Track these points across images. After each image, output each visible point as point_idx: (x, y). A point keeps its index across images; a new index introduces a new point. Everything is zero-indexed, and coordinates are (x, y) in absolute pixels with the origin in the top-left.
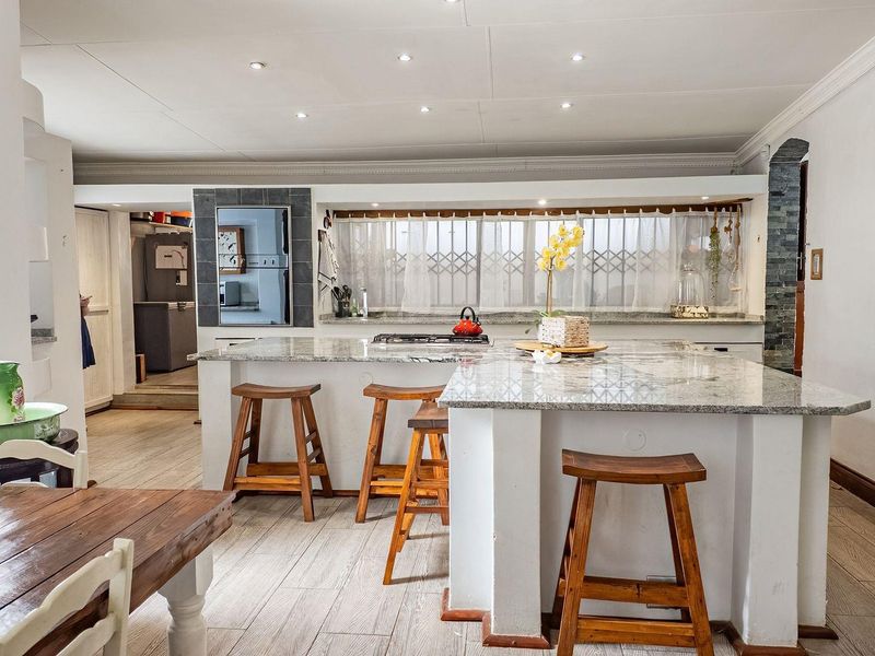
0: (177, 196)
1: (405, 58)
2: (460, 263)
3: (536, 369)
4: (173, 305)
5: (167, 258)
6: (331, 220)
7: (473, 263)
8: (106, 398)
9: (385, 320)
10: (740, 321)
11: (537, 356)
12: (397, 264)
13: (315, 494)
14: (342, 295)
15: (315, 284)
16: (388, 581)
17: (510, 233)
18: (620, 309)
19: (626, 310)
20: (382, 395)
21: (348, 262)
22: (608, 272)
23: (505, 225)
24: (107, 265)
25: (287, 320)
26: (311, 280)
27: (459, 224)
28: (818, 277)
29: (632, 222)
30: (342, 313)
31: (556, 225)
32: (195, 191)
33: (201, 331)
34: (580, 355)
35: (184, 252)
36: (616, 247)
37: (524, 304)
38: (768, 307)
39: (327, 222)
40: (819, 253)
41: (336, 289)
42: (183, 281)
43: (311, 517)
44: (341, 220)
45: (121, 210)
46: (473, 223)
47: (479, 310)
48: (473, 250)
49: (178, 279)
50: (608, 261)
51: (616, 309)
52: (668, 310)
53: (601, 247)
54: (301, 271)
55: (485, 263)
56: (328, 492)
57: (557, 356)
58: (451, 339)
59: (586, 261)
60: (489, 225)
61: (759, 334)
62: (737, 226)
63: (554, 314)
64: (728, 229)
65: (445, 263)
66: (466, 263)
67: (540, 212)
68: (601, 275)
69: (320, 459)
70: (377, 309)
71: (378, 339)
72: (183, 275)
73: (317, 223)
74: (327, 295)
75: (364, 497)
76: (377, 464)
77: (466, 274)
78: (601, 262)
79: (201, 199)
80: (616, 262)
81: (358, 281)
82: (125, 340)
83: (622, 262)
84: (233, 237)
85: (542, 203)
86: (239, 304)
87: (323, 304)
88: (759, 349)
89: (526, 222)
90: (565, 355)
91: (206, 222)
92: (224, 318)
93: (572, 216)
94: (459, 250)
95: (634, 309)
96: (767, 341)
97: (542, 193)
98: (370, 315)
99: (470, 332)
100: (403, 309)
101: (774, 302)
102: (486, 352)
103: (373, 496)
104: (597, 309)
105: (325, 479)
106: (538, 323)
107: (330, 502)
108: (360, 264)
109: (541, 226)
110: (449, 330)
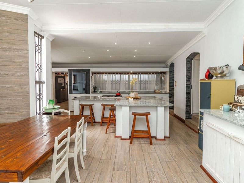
1: (108, 50)
2: (117, 82)
3: (129, 101)
4: (61, 90)
5: (60, 81)
7: (119, 82)
9: (103, 93)
10: (166, 93)
11: (129, 99)
12: (105, 82)
13: (93, 122)
14: (95, 88)
15: (90, 86)
16: (106, 133)
17: (126, 77)
19: (146, 91)
20: (104, 105)
21: (96, 82)
22: (143, 84)
23: (125, 75)
25: (85, 93)
27: (117, 75)
28: (176, 86)
29: (147, 75)
30: (95, 91)
31: (134, 76)
32: (69, 69)
33: (69, 95)
34: (137, 99)
35: (63, 79)
36: (144, 80)
37: (128, 90)
38: (170, 91)
39: (92, 75)
40: (176, 82)
41: (94, 87)
42: (63, 85)
43: (92, 125)
44: (95, 74)
46: (119, 75)
47: (120, 91)
48: (119, 80)
49: (62, 85)
50: (143, 82)
52: (153, 91)
53: (142, 79)
54: (88, 84)
55: (121, 82)
56: (95, 122)
57: (133, 99)
58: (115, 96)
59: (139, 82)
60: (122, 75)
61: (168, 95)
62: (165, 76)
63: (133, 92)
64: (163, 77)
65: (114, 82)
66: (118, 82)
67: (131, 73)
68: (142, 85)
69: (94, 116)
70: (101, 91)
71: (103, 96)
72: (63, 84)
73: (91, 75)
74: (92, 88)
75: (101, 123)
76: (103, 117)
77: (118, 84)
78: (142, 82)
79: (70, 71)
80: (145, 82)
81: (97, 86)
83: (146, 82)
85: (131, 72)
87: (91, 90)
88: (168, 98)
89: (129, 75)
90: (134, 99)
91: (70, 75)
92: (73, 92)
93: (137, 74)
94: (117, 80)
95: (148, 91)
96: (170, 96)
97: (131, 70)
98: (100, 92)
99: (118, 95)
100: (106, 91)
101: (171, 90)
102: (122, 98)
103: (103, 122)
104: (141, 91)
105: (94, 120)
106: (130, 93)
107: (95, 123)
108: (98, 82)
109: (131, 76)
110: (115, 95)
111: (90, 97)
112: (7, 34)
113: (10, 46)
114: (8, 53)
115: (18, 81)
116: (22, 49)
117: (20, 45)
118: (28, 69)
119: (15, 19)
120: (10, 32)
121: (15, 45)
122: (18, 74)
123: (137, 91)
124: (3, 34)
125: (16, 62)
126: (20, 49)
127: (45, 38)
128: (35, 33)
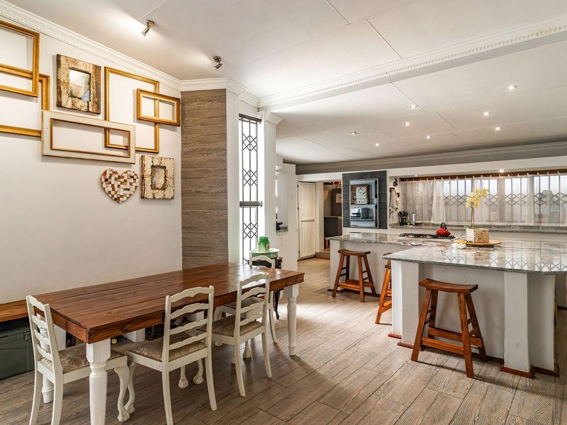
0: (337, 176)
4: (340, 218)
5: (340, 199)
6: (398, 183)
8: (313, 253)
9: (424, 227)
14: (403, 215)
15: (388, 211)
17: (491, 185)
18: (557, 225)
19: (561, 225)
21: (406, 200)
23: (486, 181)
24: (314, 203)
25: (376, 226)
26: (386, 209)
27: (461, 182)
30: (403, 223)
32: (343, 174)
33: (344, 229)
37: (498, 221)
39: (395, 184)
41: (400, 213)
43: (363, 301)
44: (403, 182)
45: (320, 182)
46: (469, 181)
51: (554, 225)
54: (382, 206)
58: (434, 236)
65: (454, 200)
67: (503, 175)
70: (419, 222)
71: (403, 235)
73: (390, 184)
74: (395, 215)
79: (345, 177)
81: (409, 209)
82: (320, 232)
84: (364, 189)
85: (502, 171)
86: (368, 218)
87: (393, 218)
89: (498, 180)
91: (346, 186)
92: (352, 224)
93: (525, 176)
98: (416, 224)
100: (432, 222)
104: (543, 225)
105: (373, 289)
107: (375, 298)
108: (411, 201)
109: (508, 181)
110: (434, 233)
111: (388, 236)
112: (199, 127)
113: (203, 146)
114: (200, 158)
115: (212, 203)
116: (218, 149)
117: (215, 141)
118: (226, 181)
119: (209, 101)
120: (202, 124)
121: (209, 142)
122: (213, 190)
123: (526, 224)
124: (195, 128)
125: (210, 172)
126: (215, 149)
127: (263, 122)
128: (240, 115)
